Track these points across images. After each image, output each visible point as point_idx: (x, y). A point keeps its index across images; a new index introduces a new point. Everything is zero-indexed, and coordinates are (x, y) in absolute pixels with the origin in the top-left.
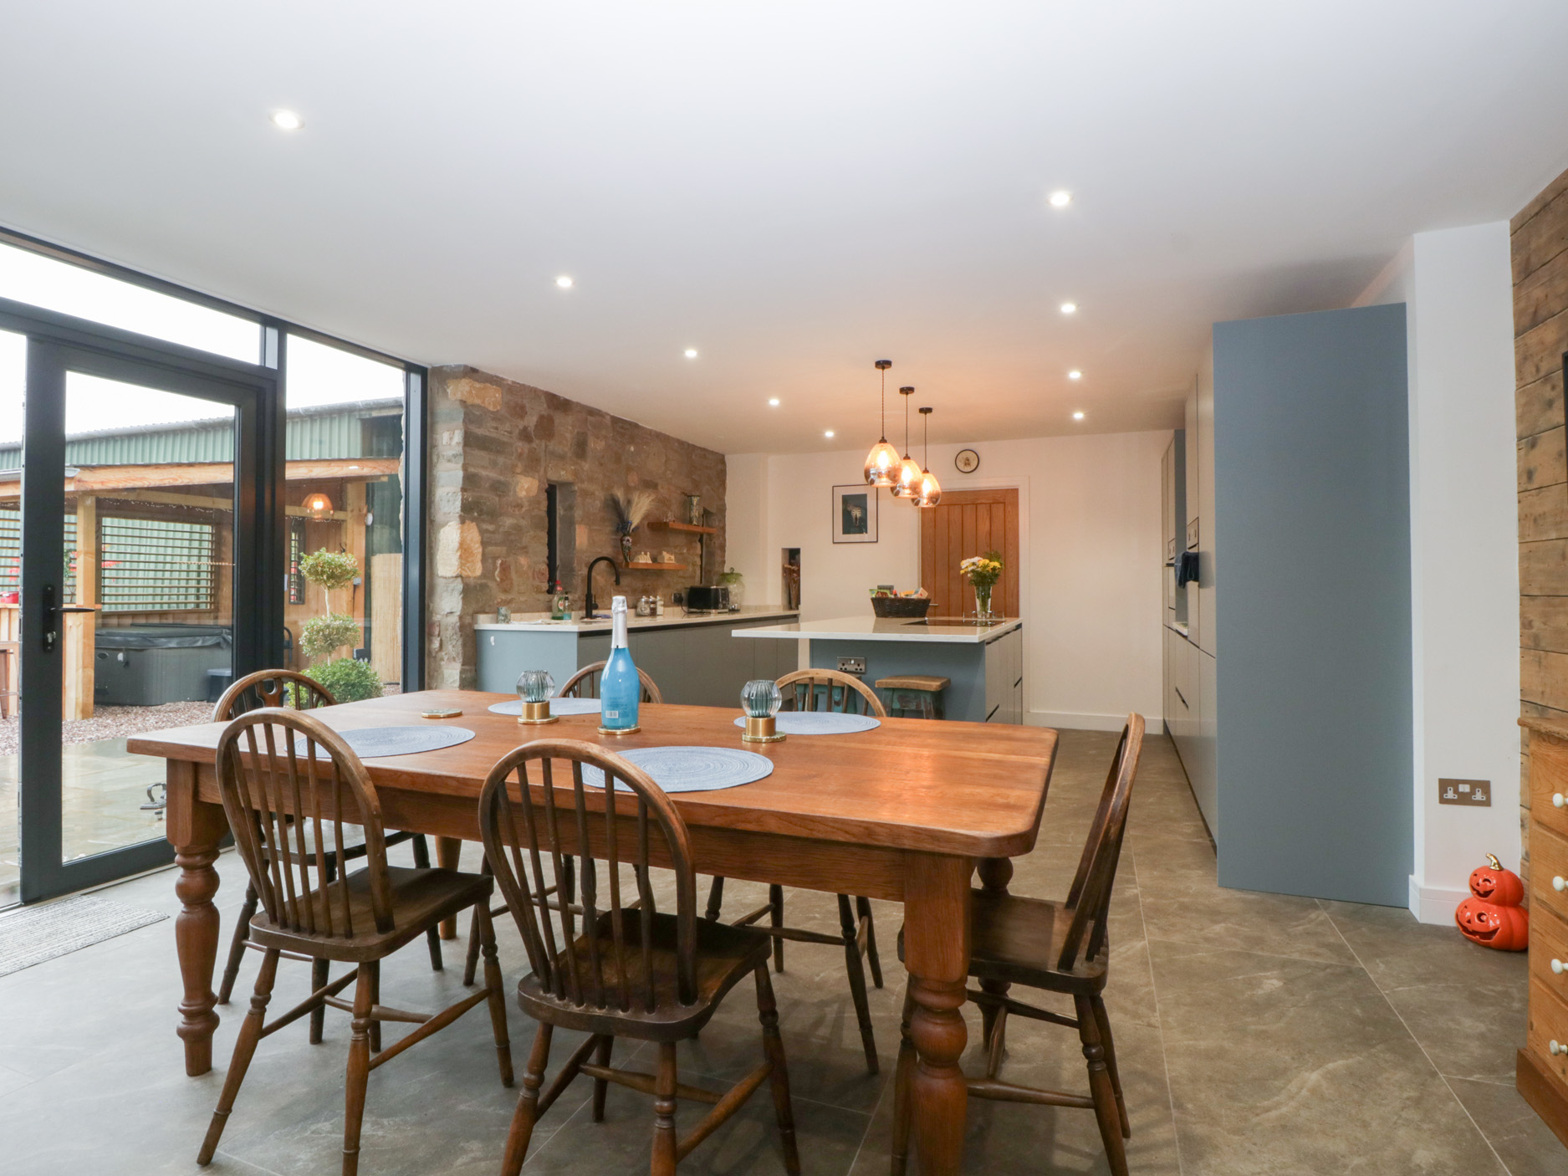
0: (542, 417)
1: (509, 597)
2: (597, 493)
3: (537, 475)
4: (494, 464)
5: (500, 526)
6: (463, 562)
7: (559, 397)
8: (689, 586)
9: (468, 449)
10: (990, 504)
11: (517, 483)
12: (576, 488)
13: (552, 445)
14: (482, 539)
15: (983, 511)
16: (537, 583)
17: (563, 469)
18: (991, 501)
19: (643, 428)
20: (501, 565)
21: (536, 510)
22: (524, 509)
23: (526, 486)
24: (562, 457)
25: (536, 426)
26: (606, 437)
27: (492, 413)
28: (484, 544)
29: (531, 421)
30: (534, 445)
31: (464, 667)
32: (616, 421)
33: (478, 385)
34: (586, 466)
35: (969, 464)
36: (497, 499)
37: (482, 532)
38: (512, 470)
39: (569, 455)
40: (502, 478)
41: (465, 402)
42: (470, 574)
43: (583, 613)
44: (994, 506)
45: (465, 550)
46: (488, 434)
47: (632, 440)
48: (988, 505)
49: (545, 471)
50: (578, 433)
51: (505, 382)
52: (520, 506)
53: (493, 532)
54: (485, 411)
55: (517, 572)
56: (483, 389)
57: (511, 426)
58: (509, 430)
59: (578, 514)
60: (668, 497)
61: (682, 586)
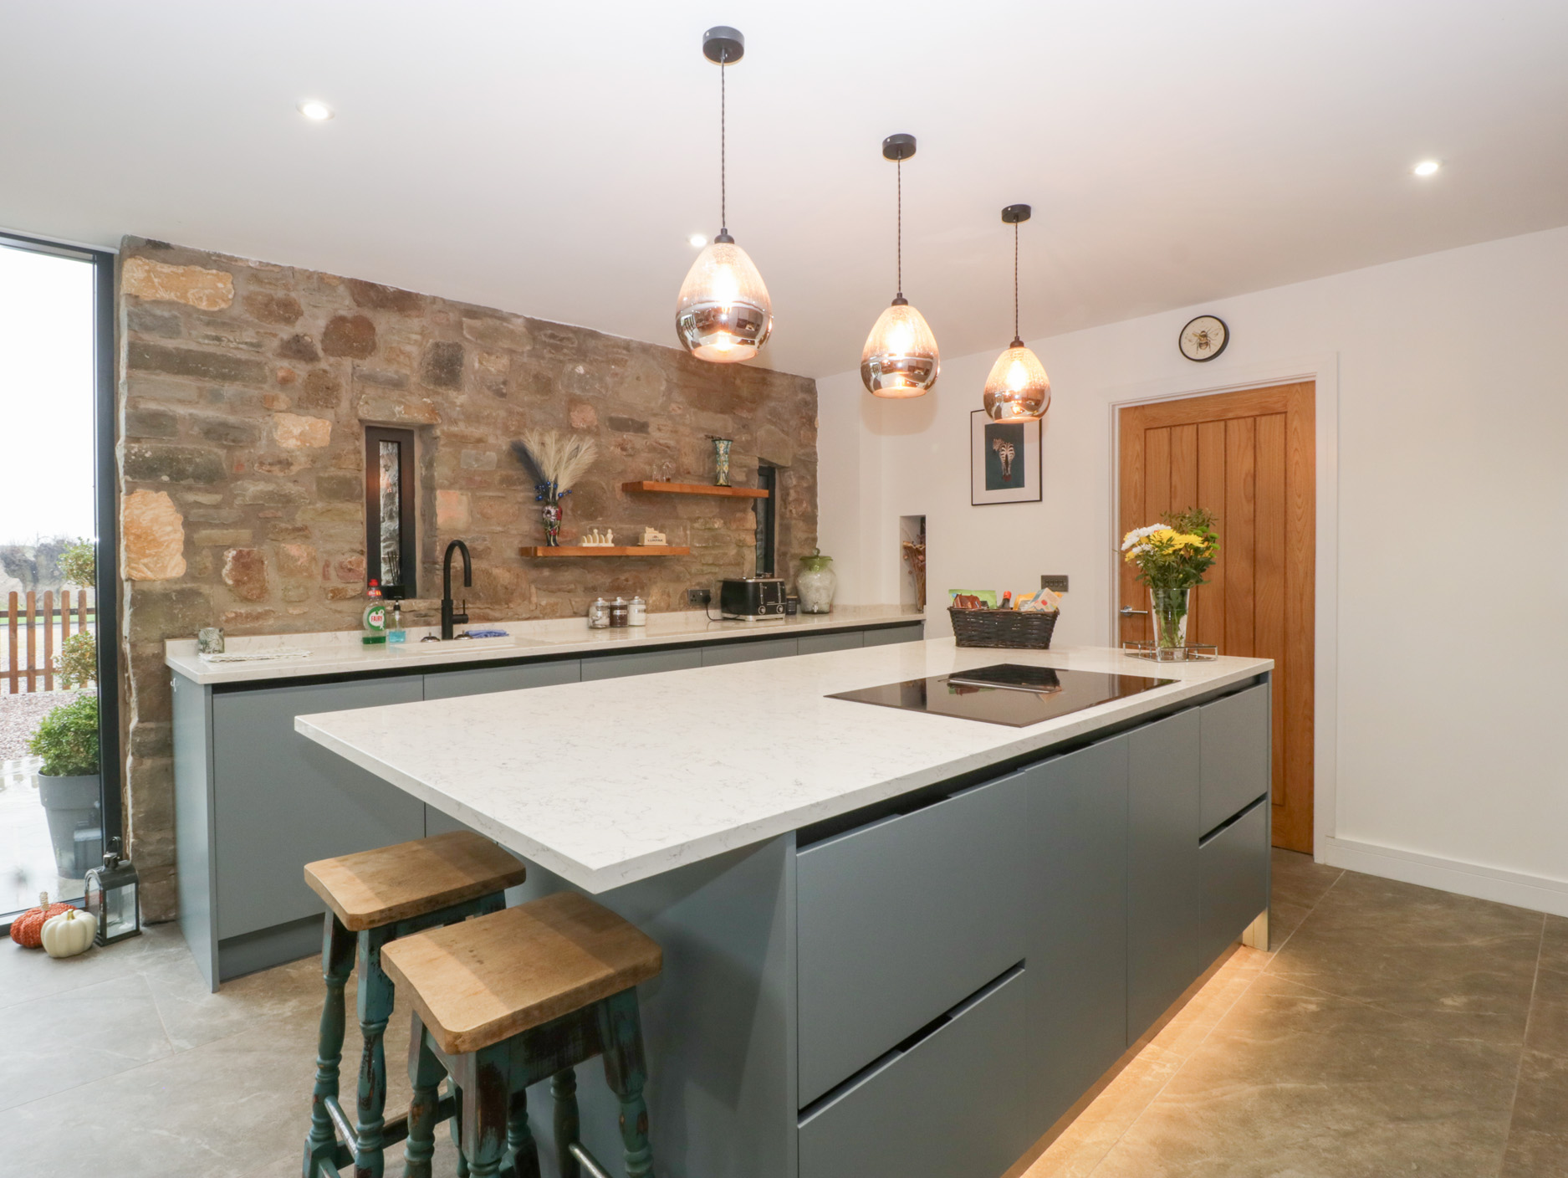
0: (338, 322)
1: (260, 609)
2: (492, 440)
3: (330, 413)
4: (216, 397)
5: (235, 496)
6: (133, 556)
7: (384, 287)
8: (721, 577)
9: (141, 374)
10: (1255, 417)
11: (276, 426)
12: (438, 432)
13: (366, 365)
14: (186, 517)
15: (1239, 431)
16: (335, 582)
17: (400, 403)
18: (1257, 413)
19: (607, 338)
20: (236, 559)
21: (333, 469)
22: (295, 469)
23: (296, 431)
24: (398, 384)
25: (325, 334)
26: (511, 352)
27: (205, 313)
28: (188, 525)
29: (313, 326)
30: (323, 365)
31: (141, 725)
32: (535, 326)
33: (167, 269)
34: (461, 399)
35: (1207, 344)
36: (222, 453)
37: (183, 508)
38: (267, 405)
39: (414, 379)
40: (232, 419)
41: (137, 297)
42: (150, 575)
43: (436, 630)
44: (1263, 422)
45: (138, 537)
46: (193, 346)
47: (582, 355)
48: (1250, 421)
49: (353, 408)
50: (437, 345)
51: (240, 264)
52: (286, 464)
53: (216, 507)
54: (189, 312)
55: (280, 568)
56: (182, 275)
57: (258, 333)
58: (255, 341)
59: (441, 472)
60: (672, 443)
61: (711, 579)
